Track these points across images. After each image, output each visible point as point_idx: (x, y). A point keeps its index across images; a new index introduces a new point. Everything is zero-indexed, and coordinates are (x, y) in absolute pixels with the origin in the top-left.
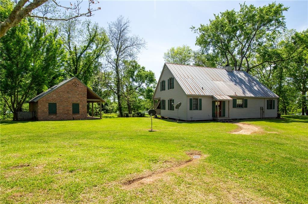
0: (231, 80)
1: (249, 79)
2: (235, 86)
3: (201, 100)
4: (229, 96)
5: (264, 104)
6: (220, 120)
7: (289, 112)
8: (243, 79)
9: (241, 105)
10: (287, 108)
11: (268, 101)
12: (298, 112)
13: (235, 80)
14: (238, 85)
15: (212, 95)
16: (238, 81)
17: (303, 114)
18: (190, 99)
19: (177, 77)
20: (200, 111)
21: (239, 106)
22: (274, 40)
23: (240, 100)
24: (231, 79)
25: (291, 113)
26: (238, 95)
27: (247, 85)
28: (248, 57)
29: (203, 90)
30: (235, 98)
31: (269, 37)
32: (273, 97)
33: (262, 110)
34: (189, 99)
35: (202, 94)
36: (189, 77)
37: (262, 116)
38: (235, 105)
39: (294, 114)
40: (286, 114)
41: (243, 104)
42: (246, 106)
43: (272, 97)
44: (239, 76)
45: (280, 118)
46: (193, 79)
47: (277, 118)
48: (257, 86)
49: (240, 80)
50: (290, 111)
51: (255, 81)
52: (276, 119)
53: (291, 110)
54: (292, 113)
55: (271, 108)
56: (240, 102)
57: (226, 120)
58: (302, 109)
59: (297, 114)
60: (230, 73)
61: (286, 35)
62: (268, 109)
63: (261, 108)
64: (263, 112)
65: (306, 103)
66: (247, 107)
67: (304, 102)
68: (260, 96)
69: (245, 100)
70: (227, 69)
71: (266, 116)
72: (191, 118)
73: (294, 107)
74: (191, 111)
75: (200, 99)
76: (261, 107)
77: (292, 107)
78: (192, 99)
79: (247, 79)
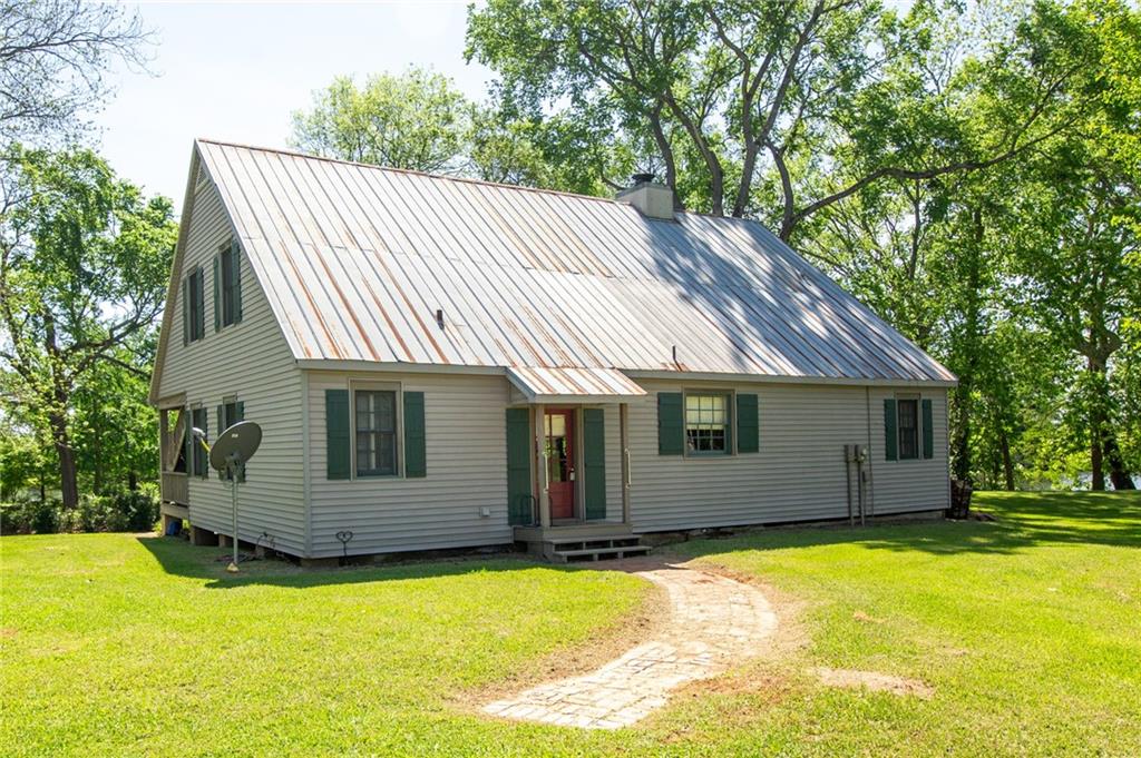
0: (663, 270)
1: (777, 267)
2: (683, 307)
3: (416, 402)
4: (624, 371)
5: (866, 426)
6: (560, 547)
7: (1027, 473)
8: (739, 263)
9: (716, 432)
10: (1012, 450)
11: (888, 404)
12: (1072, 473)
13: (685, 272)
14: (700, 302)
15: (503, 362)
16: (705, 276)
17: (1098, 484)
18: (330, 394)
19: (255, 233)
20: (415, 484)
21: (704, 446)
22: (923, 54)
23: (706, 402)
24: (660, 265)
25: (1036, 474)
26: (695, 364)
27: (761, 299)
28: (784, 148)
29: (442, 326)
30: (676, 389)
31: (895, 38)
32: (922, 377)
33: (853, 467)
34: (323, 394)
35: (421, 358)
36: (354, 240)
37: (855, 504)
38: (673, 436)
39: (1050, 482)
40: (1011, 488)
41: (728, 426)
42: (750, 444)
43: (916, 379)
44: (717, 247)
45: (968, 515)
46: (385, 255)
47: (949, 513)
48: (825, 309)
49: (718, 273)
50: (1030, 467)
51: (815, 281)
52: (942, 519)
53: (1037, 462)
54: (1042, 480)
55: (911, 454)
56: (706, 417)
57: (604, 544)
58: (1089, 452)
59: (1066, 484)
60: (665, 228)
61: (988, 29)
62: (890, 456)
63: (846, 456)
64: (863, 478)
65: (1109, 421)
66: (755, 449)
67: (1099, 416)
68: (836, 372)
69: (743, 399)
70: (643, 205)
71: (882, 504)
72: (344, 536)
73: (1050, 442)
74: (340, 486)
75: (408, 395)
76: (846, 447)
77: (1037, 441)
78: (344, 393)
79: (763, 264)
